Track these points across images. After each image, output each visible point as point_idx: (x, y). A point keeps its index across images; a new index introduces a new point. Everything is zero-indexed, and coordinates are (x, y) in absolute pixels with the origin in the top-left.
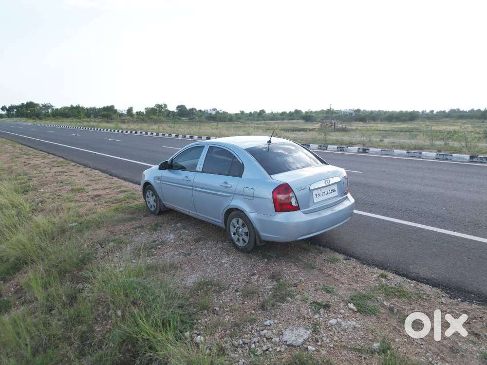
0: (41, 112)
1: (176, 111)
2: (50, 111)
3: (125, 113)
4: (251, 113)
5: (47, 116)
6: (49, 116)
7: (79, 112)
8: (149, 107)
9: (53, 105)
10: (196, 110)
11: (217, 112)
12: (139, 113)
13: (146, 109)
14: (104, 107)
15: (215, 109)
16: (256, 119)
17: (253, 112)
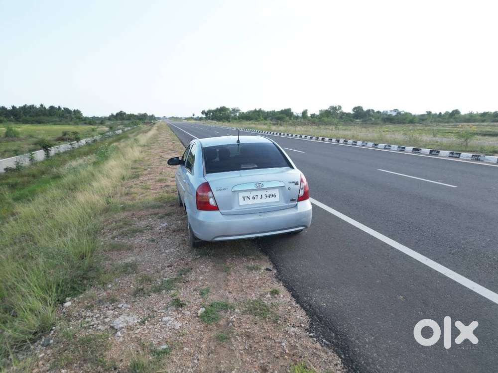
0: (230, 116)
1: (352, 112)
2: (238, 114)
3: (300, 115)
4: (440, 113)
5: (235, 118)
6: (236, 119)
7: (259, 115)
8: (323, 109)
9: (240, 109)
10: (373, 111)
11: (399, 113)
12: (313, 116)
13: (320, 111)
14: (282, 110)
15: (396, 110)
16: (446, 121)
17: (443, 113)
